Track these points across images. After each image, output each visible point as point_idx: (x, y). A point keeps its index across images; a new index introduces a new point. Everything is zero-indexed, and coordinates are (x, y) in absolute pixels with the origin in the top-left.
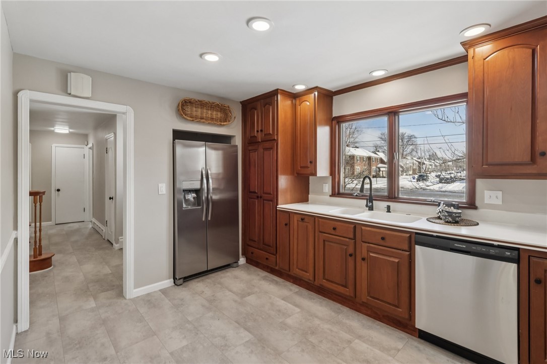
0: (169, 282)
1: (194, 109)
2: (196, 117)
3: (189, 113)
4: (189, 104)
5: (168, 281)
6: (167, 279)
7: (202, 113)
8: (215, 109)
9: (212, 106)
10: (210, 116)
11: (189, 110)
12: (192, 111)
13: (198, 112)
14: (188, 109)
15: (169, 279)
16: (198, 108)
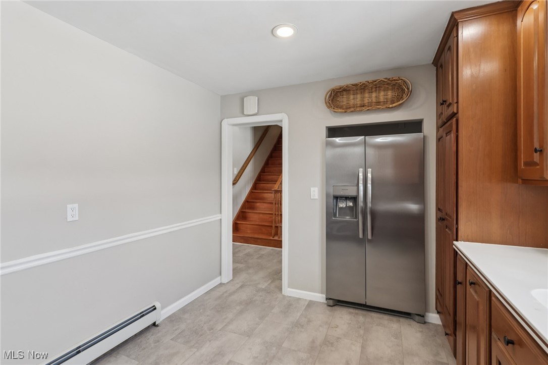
0: (320, 297)
1: (352, 97)
2: (355, 106)
3: (345, 103)
4: (345, 93)
5: (320, 295)
6: (319, 293)
7: (363, 99)
8: (382, 89)
9: (377, 86)
10: (374, 100)
11: (345, 100)
12: (348, 99)
13: (356, 99)
14: (343, 100)
15: (322, 293)
16: (357, 94)
